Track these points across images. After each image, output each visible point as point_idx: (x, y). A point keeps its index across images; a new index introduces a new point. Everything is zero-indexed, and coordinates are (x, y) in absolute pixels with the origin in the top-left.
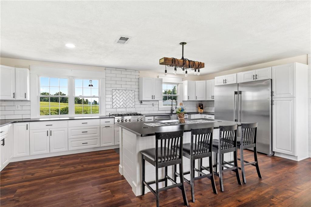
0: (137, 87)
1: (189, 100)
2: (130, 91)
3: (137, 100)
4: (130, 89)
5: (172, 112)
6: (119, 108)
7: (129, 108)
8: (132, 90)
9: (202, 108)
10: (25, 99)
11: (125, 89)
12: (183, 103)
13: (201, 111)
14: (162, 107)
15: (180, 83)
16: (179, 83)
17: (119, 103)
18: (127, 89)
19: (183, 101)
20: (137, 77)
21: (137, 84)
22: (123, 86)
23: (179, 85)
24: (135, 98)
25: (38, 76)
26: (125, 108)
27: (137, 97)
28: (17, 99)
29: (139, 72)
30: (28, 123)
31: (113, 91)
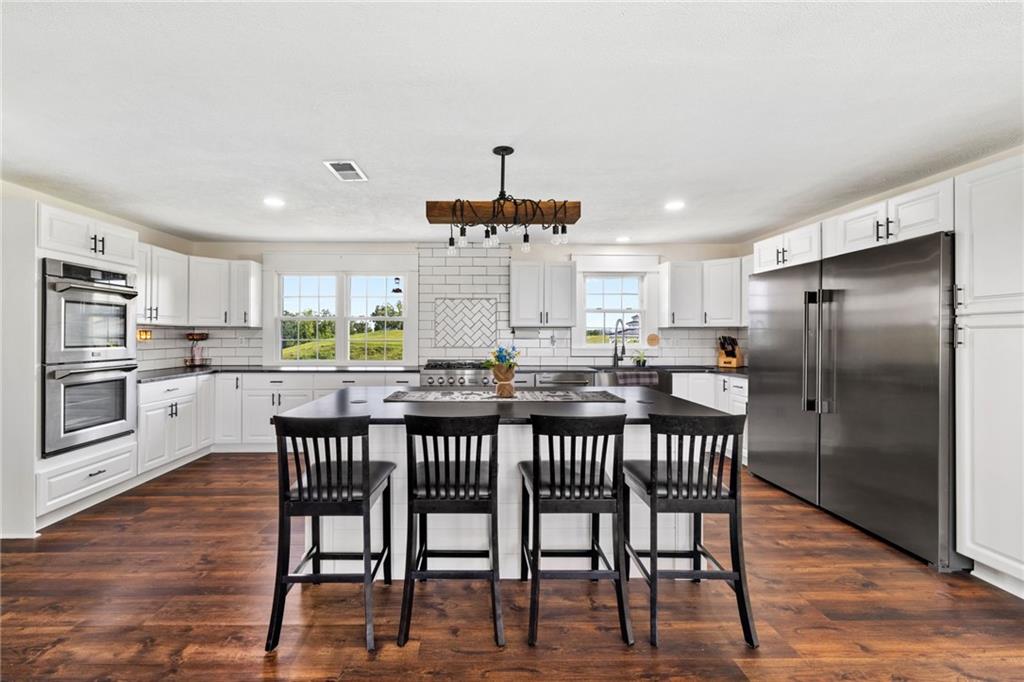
0: (503, 289)
1: (676, 325)
2: (484, 302)
3: (502, 325)
4: (482, 296)
5: (615, 363)
6: (453, 347)
7: (480, 347)
8: (488, 300)
9: (731, 354)
10: (246, 325)
11: (471, 296)
12: (660, 336)
13: (730, 363)
14: (584, 347)
15: (650, 273)
16: (645, 273)
17: (452, 333)
18: (476, 296)
19: (660, 329)
20: (504, 262)
21: (504, 280)
22: (464, 289)
23: (646, 279)
24: (496, 321)
25: (279, 275)
26: (470, 347)
27: (504, 316)
28: (232, 325)
29: (510, 248)
30: (239, 375)
31: (438, 302)
